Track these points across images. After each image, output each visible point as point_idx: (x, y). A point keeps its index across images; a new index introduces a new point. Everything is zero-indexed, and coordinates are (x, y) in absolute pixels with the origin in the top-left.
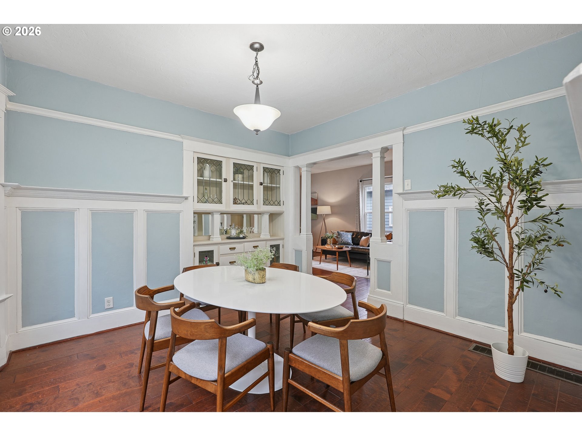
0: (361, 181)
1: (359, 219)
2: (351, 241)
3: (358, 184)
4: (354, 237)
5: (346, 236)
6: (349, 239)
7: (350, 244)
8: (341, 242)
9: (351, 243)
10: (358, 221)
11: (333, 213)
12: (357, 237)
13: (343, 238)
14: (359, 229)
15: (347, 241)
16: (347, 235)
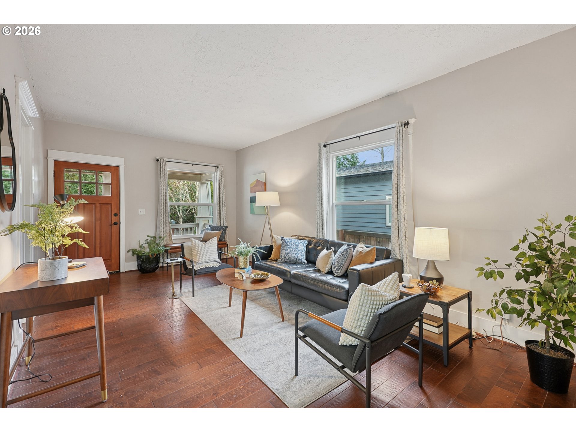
0: (325, 146)
1: (321, 216)
2: (305, 257)
3: (320, 151)
4: (312, 248)
5: (294, 247)
6: (299, 252)
7: (302, 262)
8: (285, 257)
9: (303, 260)
10: (321, 218)
11: (283, 205)
12: (316, 249)
13: (289, 250)
14: (321, 233)
15: (296, 257)
16: (297, 244)
